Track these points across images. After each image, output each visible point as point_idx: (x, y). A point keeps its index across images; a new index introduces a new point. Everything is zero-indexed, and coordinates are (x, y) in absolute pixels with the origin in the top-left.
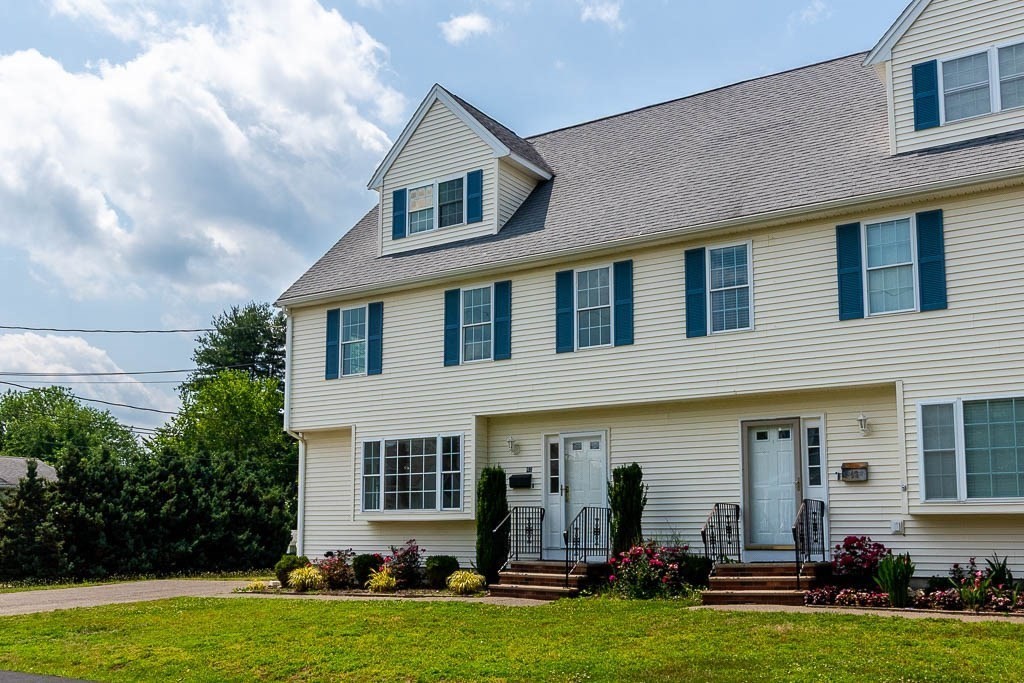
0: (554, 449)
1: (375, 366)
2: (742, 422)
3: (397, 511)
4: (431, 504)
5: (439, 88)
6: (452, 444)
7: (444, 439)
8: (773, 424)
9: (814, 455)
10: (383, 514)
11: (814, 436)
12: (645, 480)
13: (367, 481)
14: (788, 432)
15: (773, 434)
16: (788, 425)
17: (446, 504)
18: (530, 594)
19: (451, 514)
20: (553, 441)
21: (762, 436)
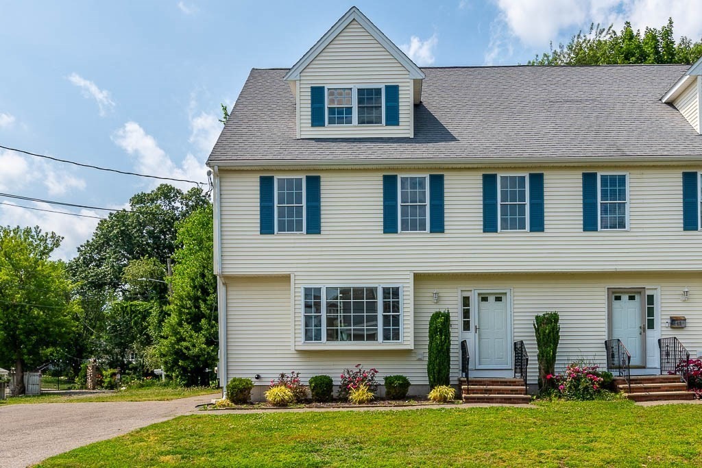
0: (466, 301)
1: (314, 227)
2: (608, 288)
3: (339, 342)
4: (372, 337)
5: (356, 11)
6: (392, 294)
7: (384, 289)
8: (625, 291)
9: (651, 312)
10: (324, 345)
11: (651, 299)
12: (561, 323)
13: (308, 319)
14: (634, 296)
15: (625, 297)
16: (635, 292)
17: (386, 337)
18: (499, 400)
19: (391, 345)
20: (466, 294)
21: (618, 298)
